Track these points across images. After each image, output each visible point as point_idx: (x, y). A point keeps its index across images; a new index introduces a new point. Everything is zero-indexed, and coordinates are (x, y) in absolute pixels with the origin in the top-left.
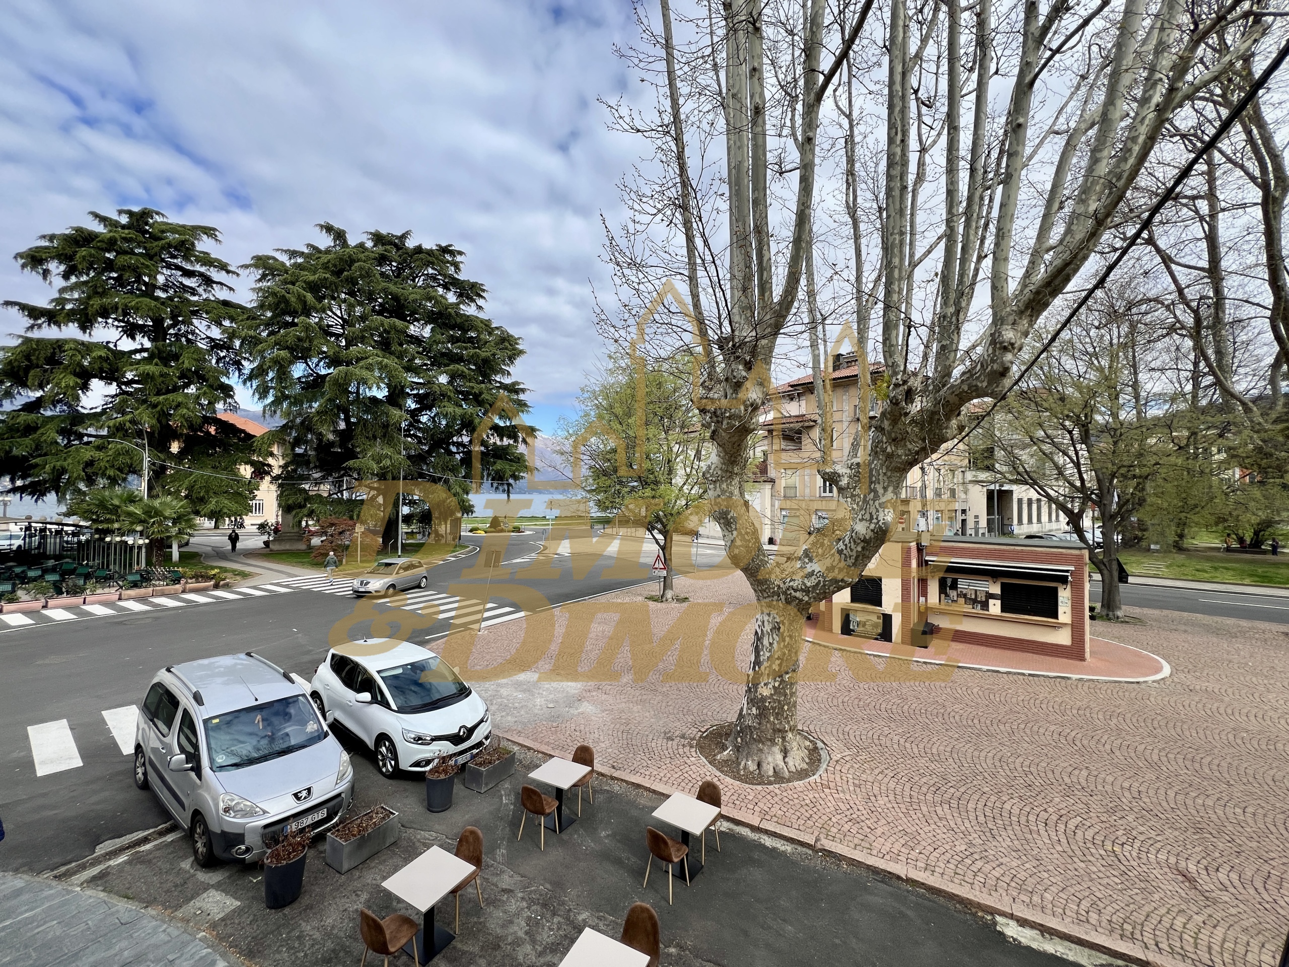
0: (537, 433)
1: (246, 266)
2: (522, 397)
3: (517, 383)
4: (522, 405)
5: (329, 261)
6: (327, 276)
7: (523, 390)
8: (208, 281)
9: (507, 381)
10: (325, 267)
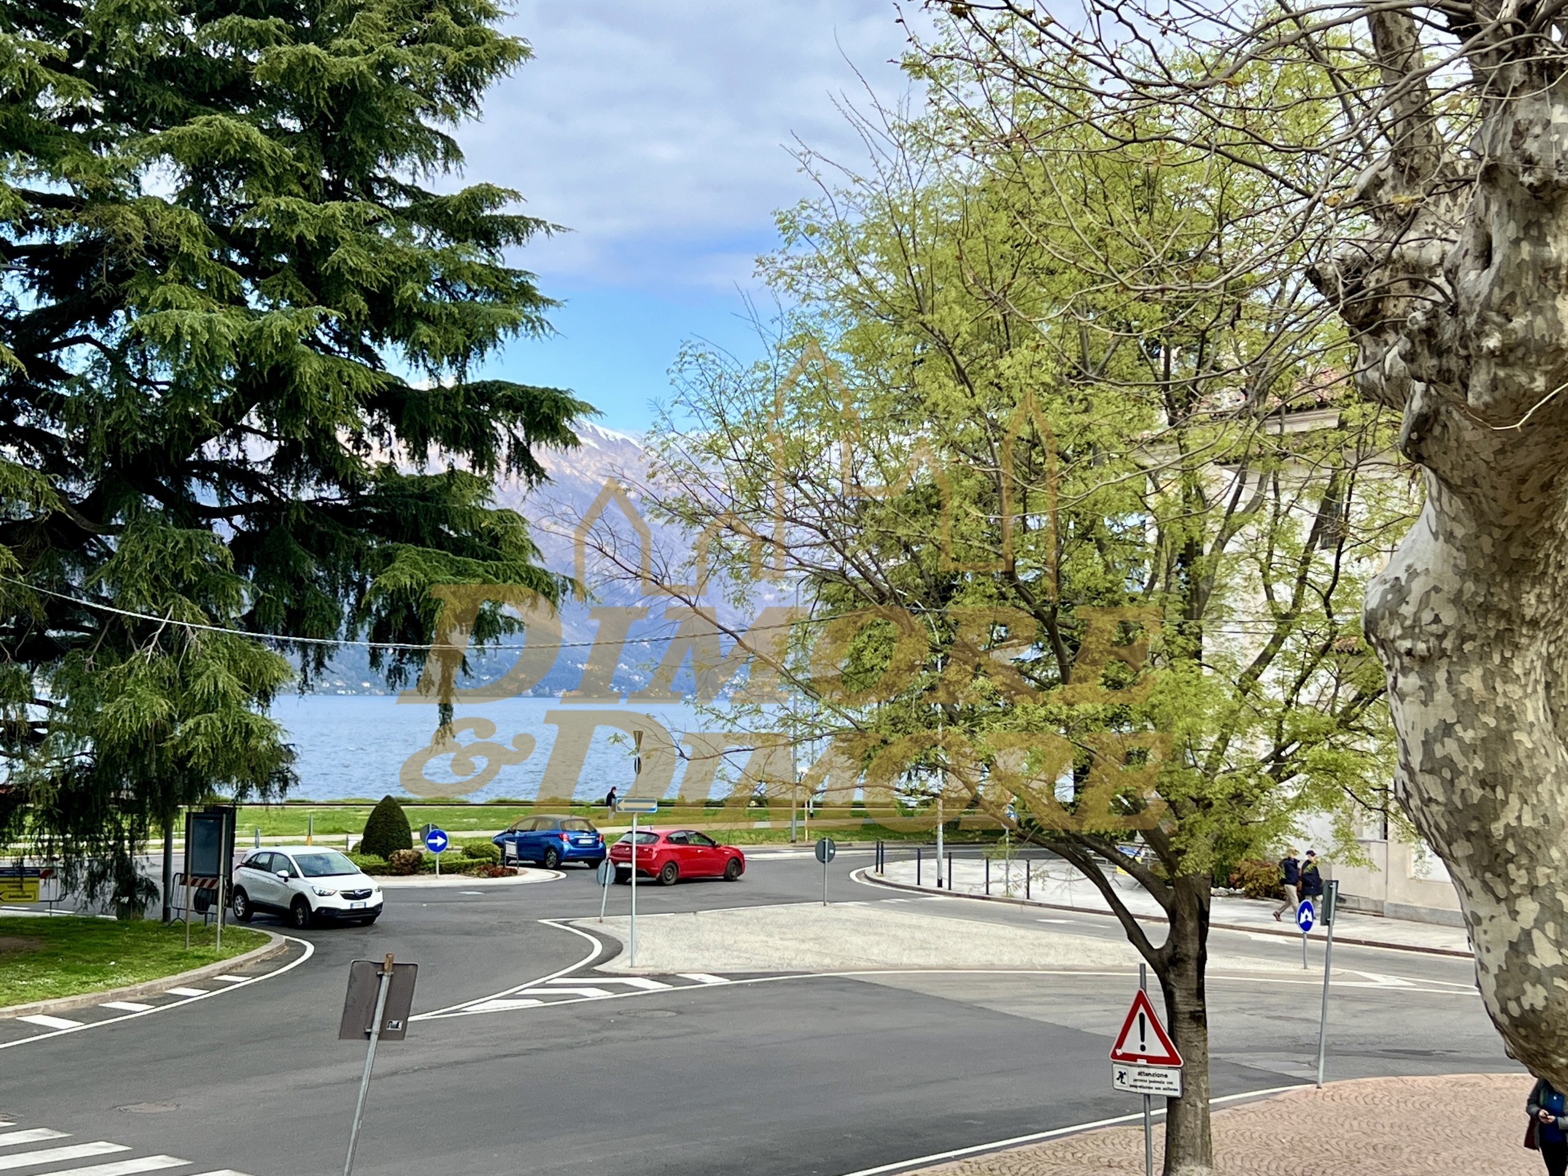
0: (580, 424)
4: (512, 296)
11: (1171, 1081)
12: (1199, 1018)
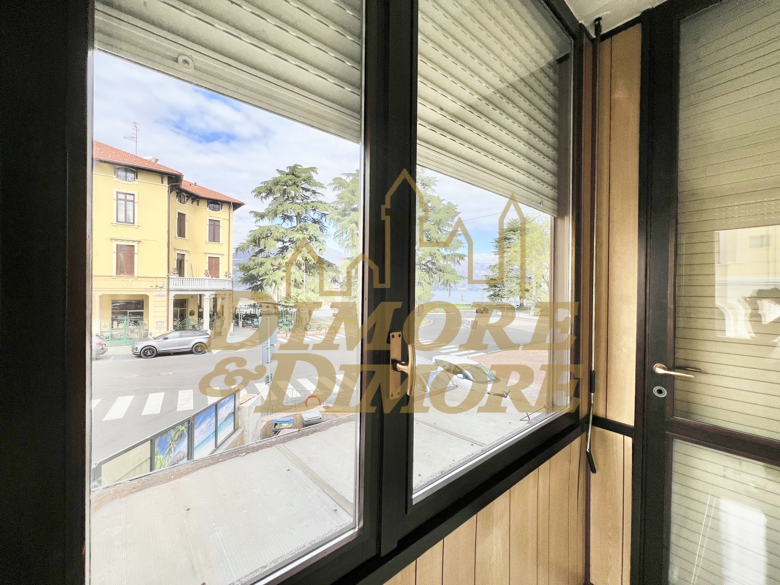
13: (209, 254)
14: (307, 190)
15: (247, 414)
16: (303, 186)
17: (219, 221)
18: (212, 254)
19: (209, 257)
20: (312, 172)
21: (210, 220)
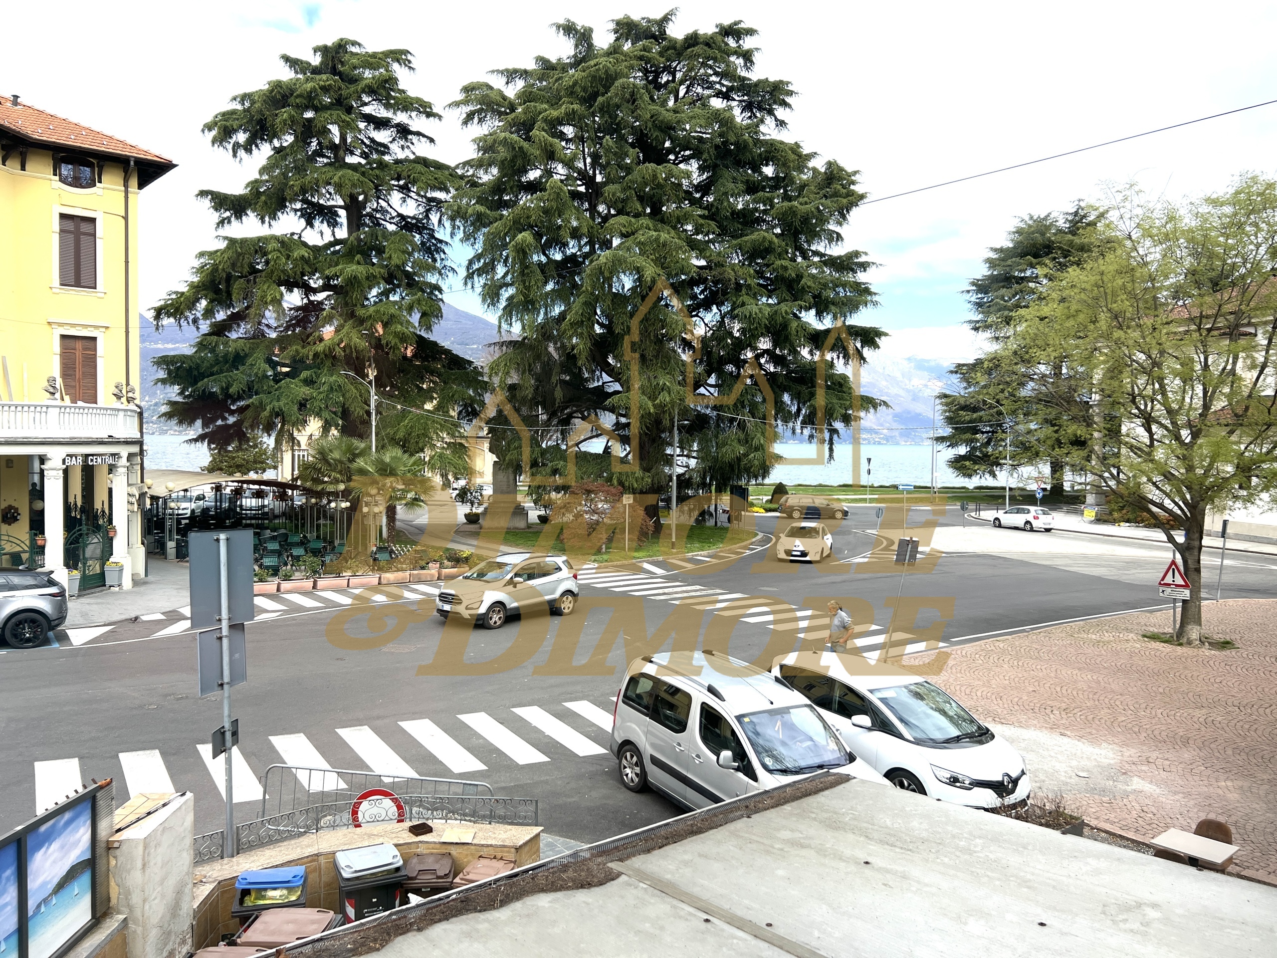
0: (882, 341)
1: (457, 104)
2: (861, 277)
3: (857, 254)
4: (863, 293)
5: (575, 83)
6: (576, 107)
7: (864, 266)
8: (404, 131)
9: (837, 251)
10: (571, 92)
11: (1186, 594)
12: (1198, 570)
13: (61, 324)
14: (381, 124)
15: (139, 864)
16: (367, 110)
17: (93, 220)
18: (73, 325)
19: (63, 337)
20: (395, 66)
21: (63, 216)
